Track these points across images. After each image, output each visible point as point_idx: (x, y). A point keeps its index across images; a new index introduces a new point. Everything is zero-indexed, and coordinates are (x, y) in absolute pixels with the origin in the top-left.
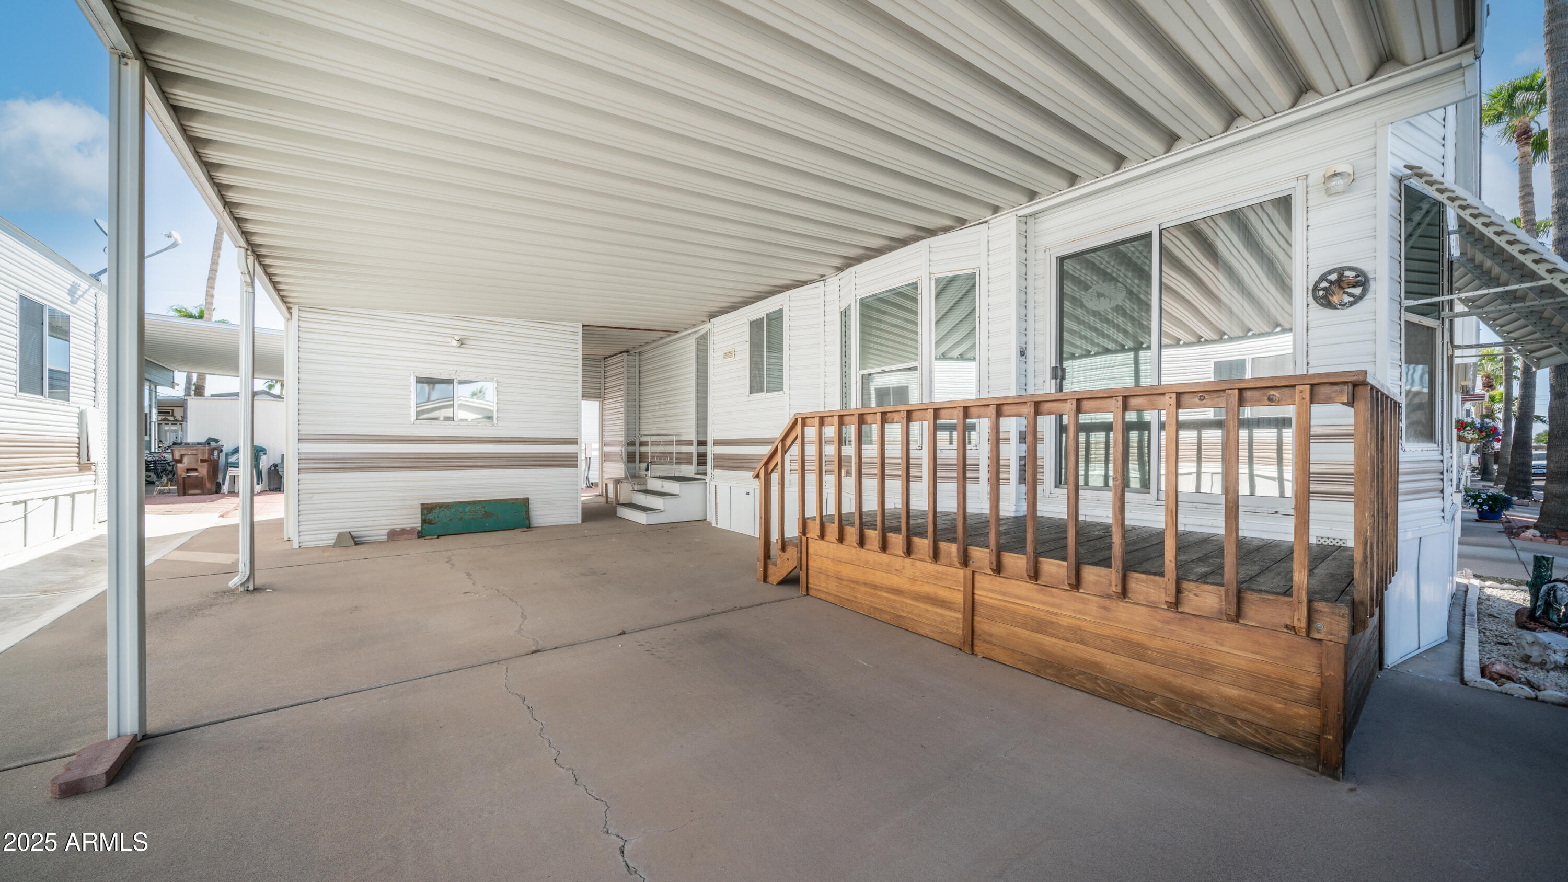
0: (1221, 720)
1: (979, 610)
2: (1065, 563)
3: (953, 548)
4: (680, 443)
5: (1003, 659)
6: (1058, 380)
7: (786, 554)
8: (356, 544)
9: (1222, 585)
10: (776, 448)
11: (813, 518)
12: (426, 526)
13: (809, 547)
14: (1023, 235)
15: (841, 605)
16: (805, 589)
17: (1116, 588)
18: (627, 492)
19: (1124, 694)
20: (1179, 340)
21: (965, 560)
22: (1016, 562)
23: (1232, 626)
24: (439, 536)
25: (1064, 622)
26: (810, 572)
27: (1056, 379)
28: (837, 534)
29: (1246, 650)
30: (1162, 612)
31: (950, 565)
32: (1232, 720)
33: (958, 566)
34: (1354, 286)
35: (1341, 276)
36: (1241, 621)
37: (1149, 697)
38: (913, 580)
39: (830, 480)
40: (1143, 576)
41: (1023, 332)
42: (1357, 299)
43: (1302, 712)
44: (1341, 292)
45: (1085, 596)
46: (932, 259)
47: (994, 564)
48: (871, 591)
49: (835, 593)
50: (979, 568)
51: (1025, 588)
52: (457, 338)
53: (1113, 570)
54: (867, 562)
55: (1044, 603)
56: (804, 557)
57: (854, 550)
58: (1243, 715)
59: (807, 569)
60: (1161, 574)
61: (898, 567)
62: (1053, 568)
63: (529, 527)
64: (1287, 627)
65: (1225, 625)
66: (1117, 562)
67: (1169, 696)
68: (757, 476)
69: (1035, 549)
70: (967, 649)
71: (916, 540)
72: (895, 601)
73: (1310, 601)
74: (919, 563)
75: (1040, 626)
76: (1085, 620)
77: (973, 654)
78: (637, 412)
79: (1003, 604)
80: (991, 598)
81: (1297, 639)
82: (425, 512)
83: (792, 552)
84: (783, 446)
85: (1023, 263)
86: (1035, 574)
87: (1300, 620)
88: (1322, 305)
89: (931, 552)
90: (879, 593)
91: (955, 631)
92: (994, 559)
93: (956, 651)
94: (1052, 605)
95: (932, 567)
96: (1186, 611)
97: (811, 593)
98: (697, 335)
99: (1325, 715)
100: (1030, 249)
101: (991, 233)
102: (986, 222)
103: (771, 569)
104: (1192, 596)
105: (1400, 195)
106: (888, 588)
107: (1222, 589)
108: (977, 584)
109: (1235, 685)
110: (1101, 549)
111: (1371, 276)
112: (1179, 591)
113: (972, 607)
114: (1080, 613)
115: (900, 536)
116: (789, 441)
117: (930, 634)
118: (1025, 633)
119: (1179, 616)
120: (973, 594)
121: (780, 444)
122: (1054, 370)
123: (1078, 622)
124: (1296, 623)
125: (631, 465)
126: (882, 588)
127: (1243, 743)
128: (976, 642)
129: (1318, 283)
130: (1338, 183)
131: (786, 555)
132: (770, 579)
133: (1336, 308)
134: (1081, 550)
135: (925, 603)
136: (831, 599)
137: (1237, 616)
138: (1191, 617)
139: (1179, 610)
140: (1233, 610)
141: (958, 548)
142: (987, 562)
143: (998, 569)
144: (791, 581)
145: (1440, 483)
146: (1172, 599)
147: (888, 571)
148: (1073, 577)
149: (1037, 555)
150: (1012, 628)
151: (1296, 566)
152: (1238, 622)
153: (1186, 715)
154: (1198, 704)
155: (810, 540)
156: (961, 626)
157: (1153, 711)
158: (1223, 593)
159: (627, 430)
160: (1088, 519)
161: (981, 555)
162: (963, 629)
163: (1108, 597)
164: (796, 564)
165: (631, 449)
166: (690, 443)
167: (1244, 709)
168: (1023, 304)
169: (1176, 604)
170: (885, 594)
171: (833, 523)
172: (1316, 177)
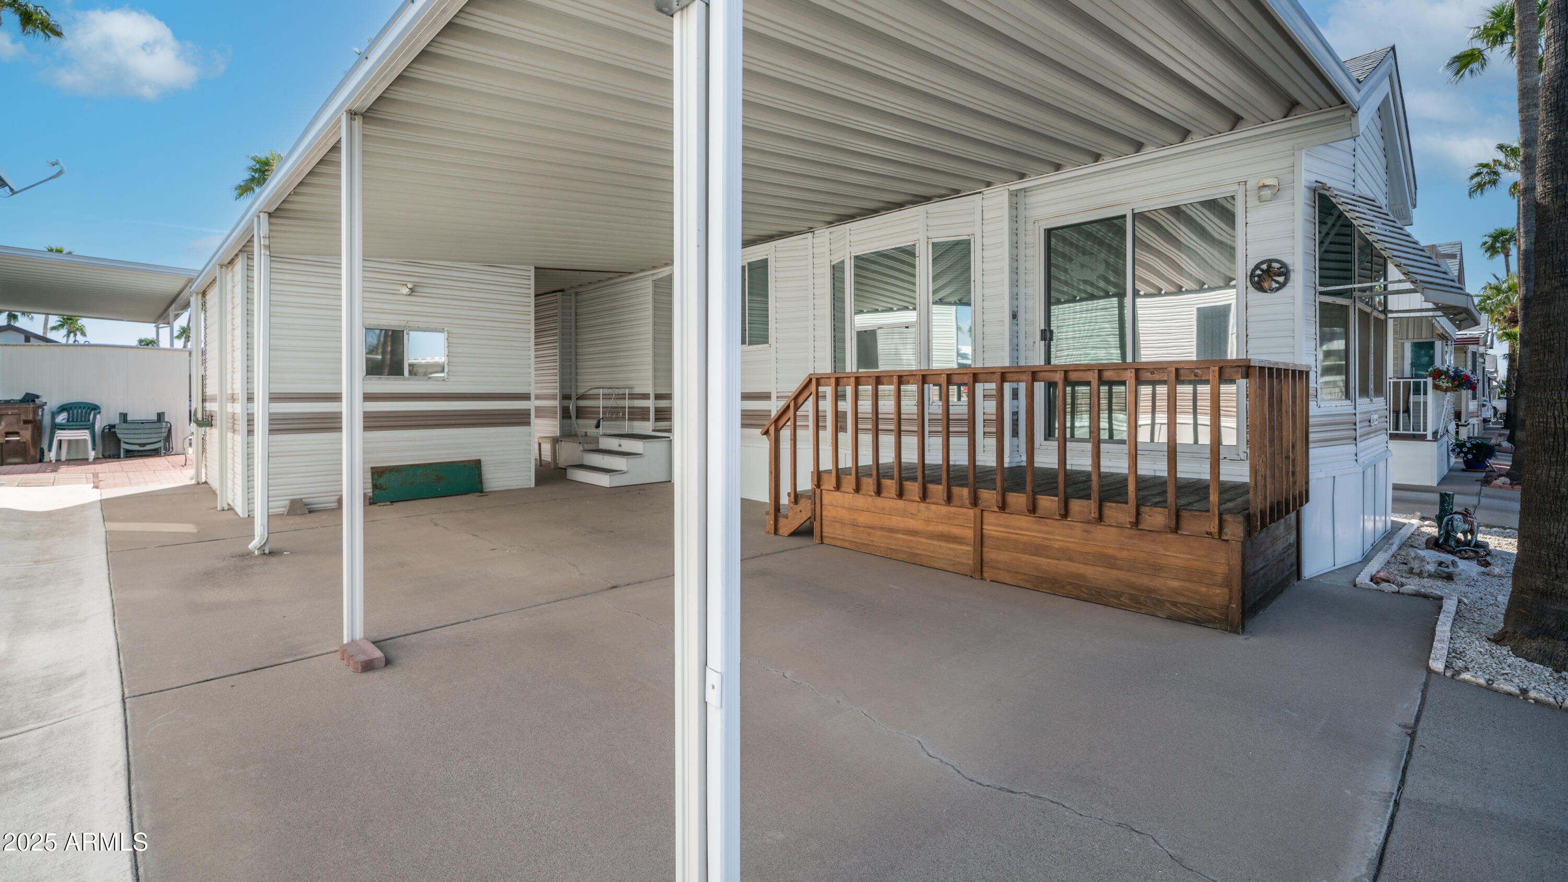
0: (1168, 605)
1: (987, 542)
2: (1056, 498)
3: (965, 492)
4: (633, 396)
5: (1007, 579)
6: (1047, 342)
7: (799, 505)
8: (310, 512)
9: (1166, 507)
10: (788, 407)
11: (828, 472)
12: (377, 492)
13: (823, 499)
14: (1014, 207)
15: (858, 549)
16: (819, 538)
17: (1094, 514)
18: (569, 452)
19: (1101, 596)
20: (1161, 290)
21: (975, 502)
22: (1018, 500)
23: (1173, 536)
24: (392, 502)
25: (1057, 545)
26: (824, 521)
27: (1045, 340)
28: (854, 484)
29: (1184, 553)
30: (1127, 530)
31: (962, 506)
32: (1175, 604)
33: (970, 506)
34: (1279, 275)
35: (1269, 266)
36: (1179, 532)
37: (1118, 595)
38: (928, 521)
39: (826, 436)
40: (1114, 504)
41: (1014, 297)
42: (1282, 286)
43: (1218, 591)
44: (1270, 279)
45: (1072, 523)
46: (930, 224)
47: (1000, 502)
48: (888, 534)
49: (851, 539)
50: (987, 507)
51: (1024, 521)
52: (410, 286)
53: (1092, 502)
54: (883, 509)
55: (1040, 532)
56: (818, 508)
57: (870, 499)
58: (1182, 600)
59: (821, 519)
60: (1126, 503)
61: (913, 511)
62: (1048, 503)
63: (482, 492)
64: (1207, 533)
65: (1169, 536)
66: (1095, 495)
67: (1132, 592)
68: (766, 433)
69: (1033, 488)
70: (977, 575)
71: (931, 487)
72: (911, 541)
73: (1220, 515)
74: (933, 507)
75: (1037, 550)
76: (1072, 542)
77: (982, 579)
78: (573, 360)
79: (1007, 535)
80: (997, 531)
81: (1214, 541)
82: (376, 476)
83: (806, 505)
84: (796, 404)
85: (1014, 233)
86: (1033, 509)
87: (1214, 527)
88: (1257, 289)
89: (945, 495)
90: (896, 535)
91: (965, 561)
92: (1000, 499)
93: (968, 578)
94: (1049, 533)
95: (944, 509)
96: (1144, 528)
97: (826, 541)
98: (655, 278)
99: (1230, 591)
100: (1021, 220)
101: (985, 203)
102: (980, 193)
103: (782, 522)
104: (1147, 517)
105: (1315, 203)
106: (904, 531)
107: (1166, 510)
108: (985, 521)
109: (1176, 579)
110: (1084, 489)
111: (1291, 268)
112: (1138, 513)
113: (981, 540)
114: (1068, 537)
115: (917, 484)
116: (801, 400)
117: (945, 567)
118: (1025, 557)
119: (1139, 532)
120: (982, 529)
121: (793, 402)
122: (1043, 332)
123: (1066, 544)
124: (1212, 530)
125: (567, 421)
126: (898, 530)
127: (1182, 620)
128: (985, 569)
129: (1254, 270)
130: (1266, 193)
131: (798, 507)
132: (781, 531)
133: (1266, 292)
134: (1069, 490)
135: (939, 540)
136: (846, 545)
137: (1176, 529)
138: (1148, 532)
139: (1139, 527)
140: (1173, 525)
141: (970, 491)
142: (994, 501)
143: (1003, 507)
144: (804, 532)
145: (1354, 432)
146: (1133, 520)
147: (904, 516)
148: (1063, 509)
149: (1035, 494)
150: (1015, 554)
151: (1211, 491)
152: (1177, 533)
153: (1145, 605)
154: (1153, 596)
155: (824, 492)
156: (972, 557)
157: (1124, 606)
158: (1167, 513)
159: (562, 381)
160: (1074, 468)
161: (988, 496)
162: (974, 559)
163: (1089, 522)
164: (809, 515)
165: (566, 403)
166: (645, 396)
167: (1182, 595)
168: (1015, 271)
169: (1136, 523)
170: (901, 536)
171: (850, 474)
172: (1252, 184)
